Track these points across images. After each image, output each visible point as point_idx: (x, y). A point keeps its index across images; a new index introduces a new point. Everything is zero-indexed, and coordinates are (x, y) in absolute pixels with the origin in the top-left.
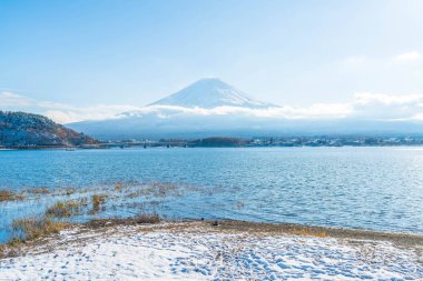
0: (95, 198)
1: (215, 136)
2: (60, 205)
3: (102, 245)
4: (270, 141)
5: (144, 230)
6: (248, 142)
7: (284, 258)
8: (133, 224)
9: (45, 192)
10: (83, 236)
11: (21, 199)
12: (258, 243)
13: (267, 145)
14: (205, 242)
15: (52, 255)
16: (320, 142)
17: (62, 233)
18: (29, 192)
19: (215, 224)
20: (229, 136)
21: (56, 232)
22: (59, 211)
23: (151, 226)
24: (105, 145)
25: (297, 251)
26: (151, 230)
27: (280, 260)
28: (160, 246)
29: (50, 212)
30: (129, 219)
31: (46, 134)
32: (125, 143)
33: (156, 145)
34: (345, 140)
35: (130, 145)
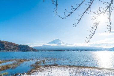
4: (68, 50)
17: (41, 67)
20: (61, 49)
21: (40, 67)
22: (38, 63)
29: (36, 63)
32: (42, 51)
34: (82, 50)
35: (43, 51)
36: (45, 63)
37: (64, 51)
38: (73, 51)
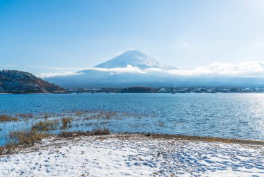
0: (64, 120)
1: (136, 86)
2: (41, 123)
3: (73, 147)
4: (171, 90)
5: (100, 138)
6: (157, 90)
7: (208, 156)
8: (92, 135)
9: (31, 116)
10: (58, 142)
11: (15, 120)
12: (185, 146)
13: (169, 92)
14: (146, 145)
15: (37, 153)
16: (202, 90)
17: (43, 140)
18: (21, 116)
19: (148, 135)
22: (41, 127)
23: (104, 136)
24: (67, 91)
25: (216, 152)
26: (105, 138)
27: (205, 158)
28: (114, 148)
29: (34, 128)
30: (88, 132)
31: (31, 84)
32: (80, 90)
33: (100, 91)
34: (217, 89)
35: (84, 91)
36: (70, 127)
37: (157, 91)
38: (189, 90)
